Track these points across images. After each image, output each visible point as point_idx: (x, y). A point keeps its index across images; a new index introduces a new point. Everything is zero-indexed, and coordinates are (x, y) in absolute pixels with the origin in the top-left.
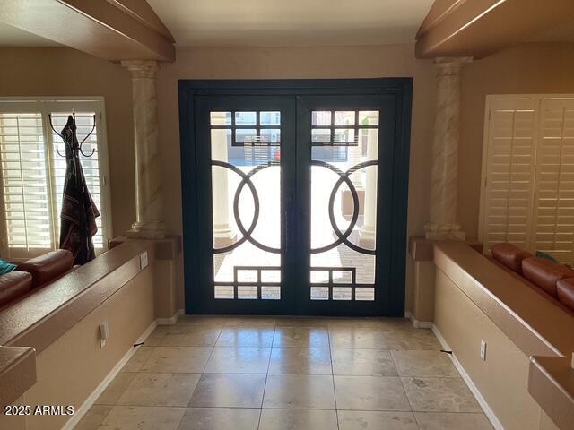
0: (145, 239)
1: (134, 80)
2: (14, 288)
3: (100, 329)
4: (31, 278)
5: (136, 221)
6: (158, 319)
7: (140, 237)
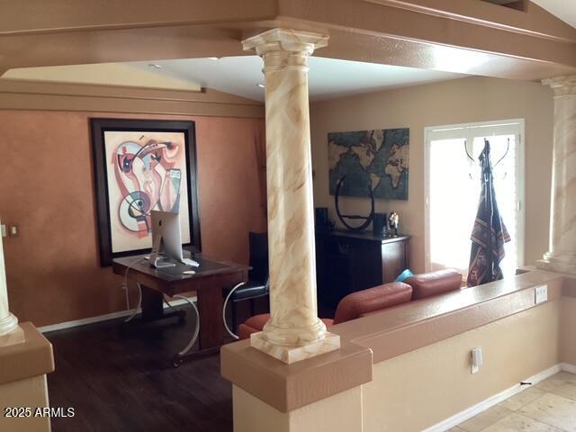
0: (555, 271)
1: (555, 98)
2: (392, 297)
3: (471, 355)
4: (411, 290)
5: (548, 250)
6: (562, 364)
7: (549, 268)
